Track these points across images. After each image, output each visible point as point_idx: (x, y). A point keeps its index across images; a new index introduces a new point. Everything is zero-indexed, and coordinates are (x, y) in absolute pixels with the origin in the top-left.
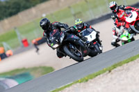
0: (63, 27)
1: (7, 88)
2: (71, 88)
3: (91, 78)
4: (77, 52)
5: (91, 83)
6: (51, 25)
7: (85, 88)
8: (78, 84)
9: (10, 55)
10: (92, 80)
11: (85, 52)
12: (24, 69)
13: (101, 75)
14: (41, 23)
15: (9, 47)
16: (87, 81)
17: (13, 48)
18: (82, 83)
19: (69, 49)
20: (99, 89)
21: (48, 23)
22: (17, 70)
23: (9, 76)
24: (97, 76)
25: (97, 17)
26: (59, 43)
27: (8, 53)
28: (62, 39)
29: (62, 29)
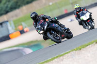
0: (47, 18)
1: (24, 54)
2: (69, 54)
3: (83, 48)
4: (57, 36)
5: (83, 51)
6: (39, 17)
7: (79, 54)
8: (74, 51)
9: (27, 31)
10: (84, 49)
11: (63, 36)
12: (37, 41)
13: (91, 45)
14: (31, 15)
15: (26, 25)
16: (80, 49)
17: (29, 26)
18: (77, 51)
19: (51, 34)
20: (89, 55)
21: (36, 15)
22: (32, 42)
23: (26, 46)
24: (87, 46)
25: (88, 5)
26: (43, 30)
27: (25, 30)
28: (46, 27)
29: (47, 20)
